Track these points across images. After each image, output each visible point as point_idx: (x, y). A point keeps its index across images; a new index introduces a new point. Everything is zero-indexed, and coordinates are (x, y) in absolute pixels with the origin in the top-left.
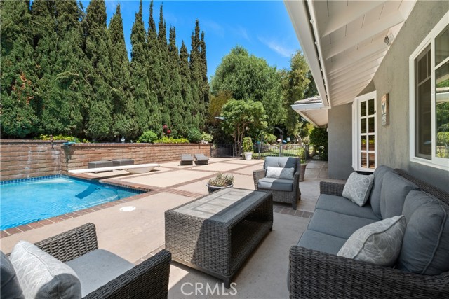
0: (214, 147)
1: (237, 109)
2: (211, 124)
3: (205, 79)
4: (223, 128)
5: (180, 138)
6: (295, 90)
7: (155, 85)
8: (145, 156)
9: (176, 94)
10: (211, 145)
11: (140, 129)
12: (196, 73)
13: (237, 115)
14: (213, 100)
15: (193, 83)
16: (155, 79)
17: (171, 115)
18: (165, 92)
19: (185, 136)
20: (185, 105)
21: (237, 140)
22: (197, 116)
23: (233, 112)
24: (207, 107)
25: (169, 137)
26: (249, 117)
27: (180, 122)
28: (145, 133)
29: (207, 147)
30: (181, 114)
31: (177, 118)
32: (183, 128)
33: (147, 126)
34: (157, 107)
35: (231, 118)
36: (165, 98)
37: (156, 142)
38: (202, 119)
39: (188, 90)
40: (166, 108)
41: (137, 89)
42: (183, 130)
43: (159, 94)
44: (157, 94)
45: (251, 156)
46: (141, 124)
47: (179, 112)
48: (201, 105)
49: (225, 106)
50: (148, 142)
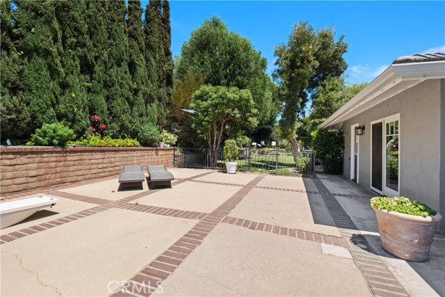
0: (178, 152)
1: (216, 98)
2: (174, 119)
3: (168, 54)
4: (193, 126)
5: (123, 137)
6: (299, 75)
7: (74, 40)
8: (42, 171)
9: (119, 65)
10: (174, 150)
11: (34, 117)
12: (154, 39)
13: (216, 106)
14: (179, 84)
15: (149, 54)
16: (76, 29)
17: (107, 99)
18: (96, 58)
19: (134, 135)
20: (135, 86)
21: (212, 143)
22: (154, 105)
23: (209, 102)
24: (169, 95)
25: (103, 135)
26: (233, 110)
27: (124, 112)
28: (45, 127)
29: (168, 152)
30: (127, 99)
31: (119, 104)
32: (131, 122)
33: (51, 112)
34: (77, 81)
35: (206, 110)
36: (97, 68)
37: (70, 145)
38: (163, 111)
39: (140, 62)
40: (99, 87)
41: (29, 36)
42: (130, 125)
43: (83, 59)
44: (80, 57)
45: (235, 168)
46: (37, 108)
47: (122, 95)
48: (161, 89)
49: (198, 92)
50: (51, 144)
